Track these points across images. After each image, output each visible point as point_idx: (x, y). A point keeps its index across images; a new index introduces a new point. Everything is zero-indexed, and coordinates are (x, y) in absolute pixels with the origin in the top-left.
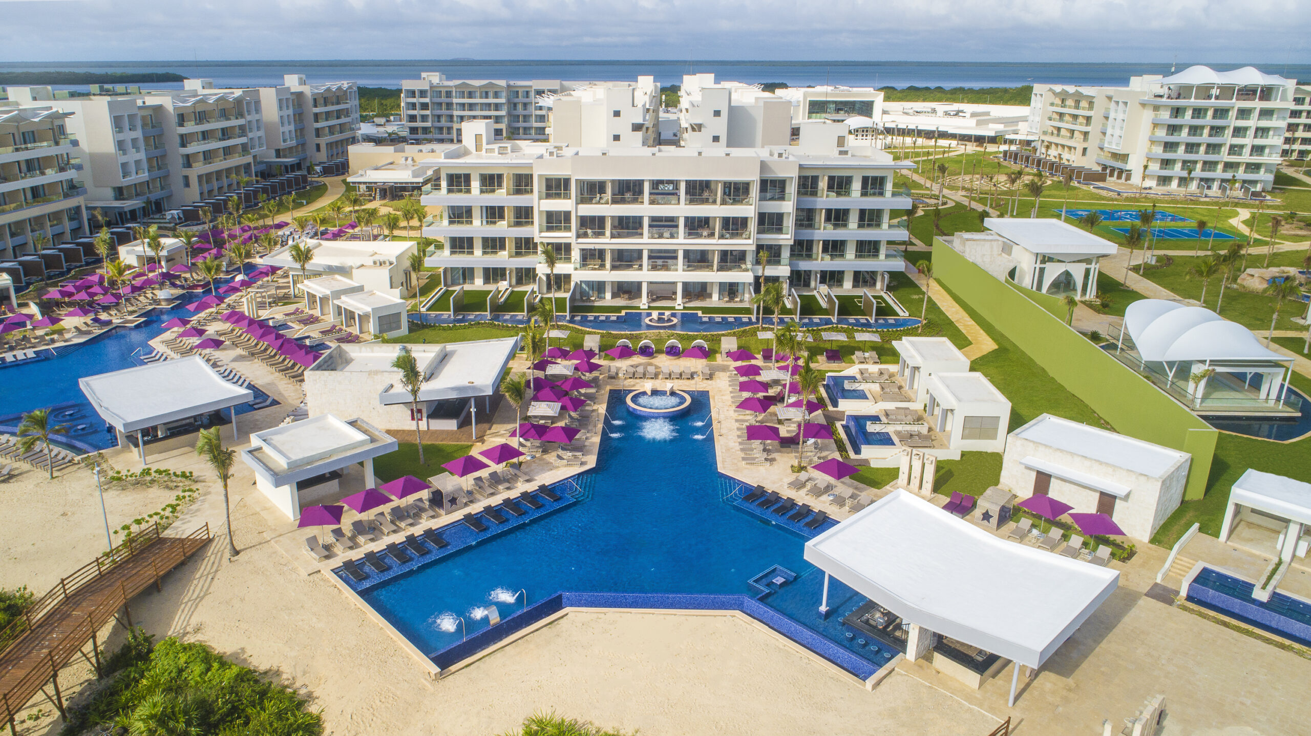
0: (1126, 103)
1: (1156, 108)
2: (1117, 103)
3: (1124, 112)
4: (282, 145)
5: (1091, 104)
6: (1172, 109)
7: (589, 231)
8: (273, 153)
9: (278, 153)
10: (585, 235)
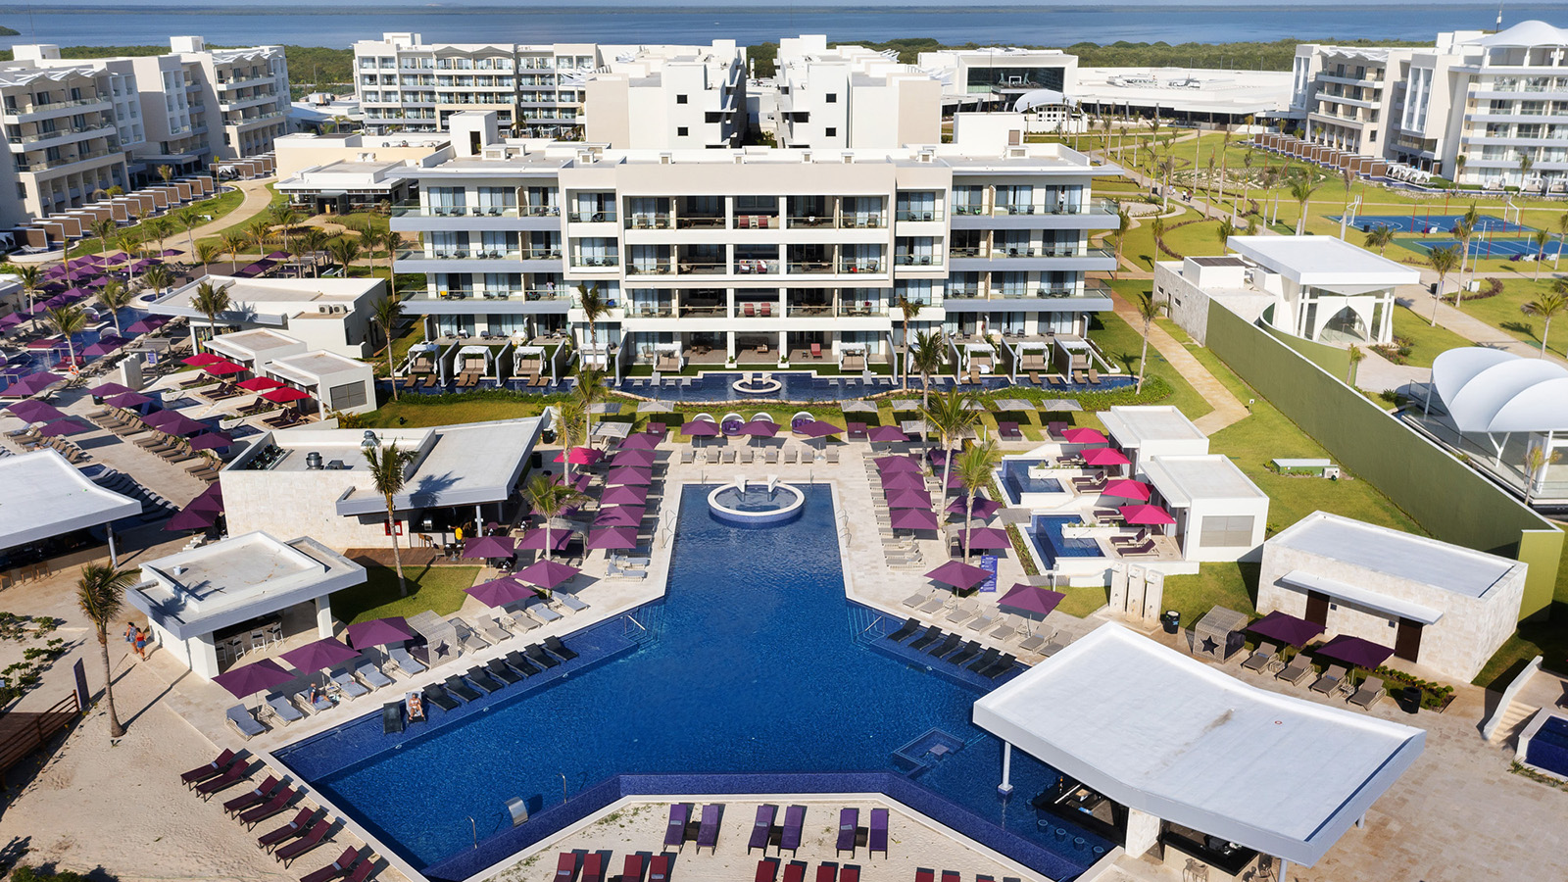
4: (171, 136)
5: (1380, 72)
8: (157, 147)
9: (166, 147)
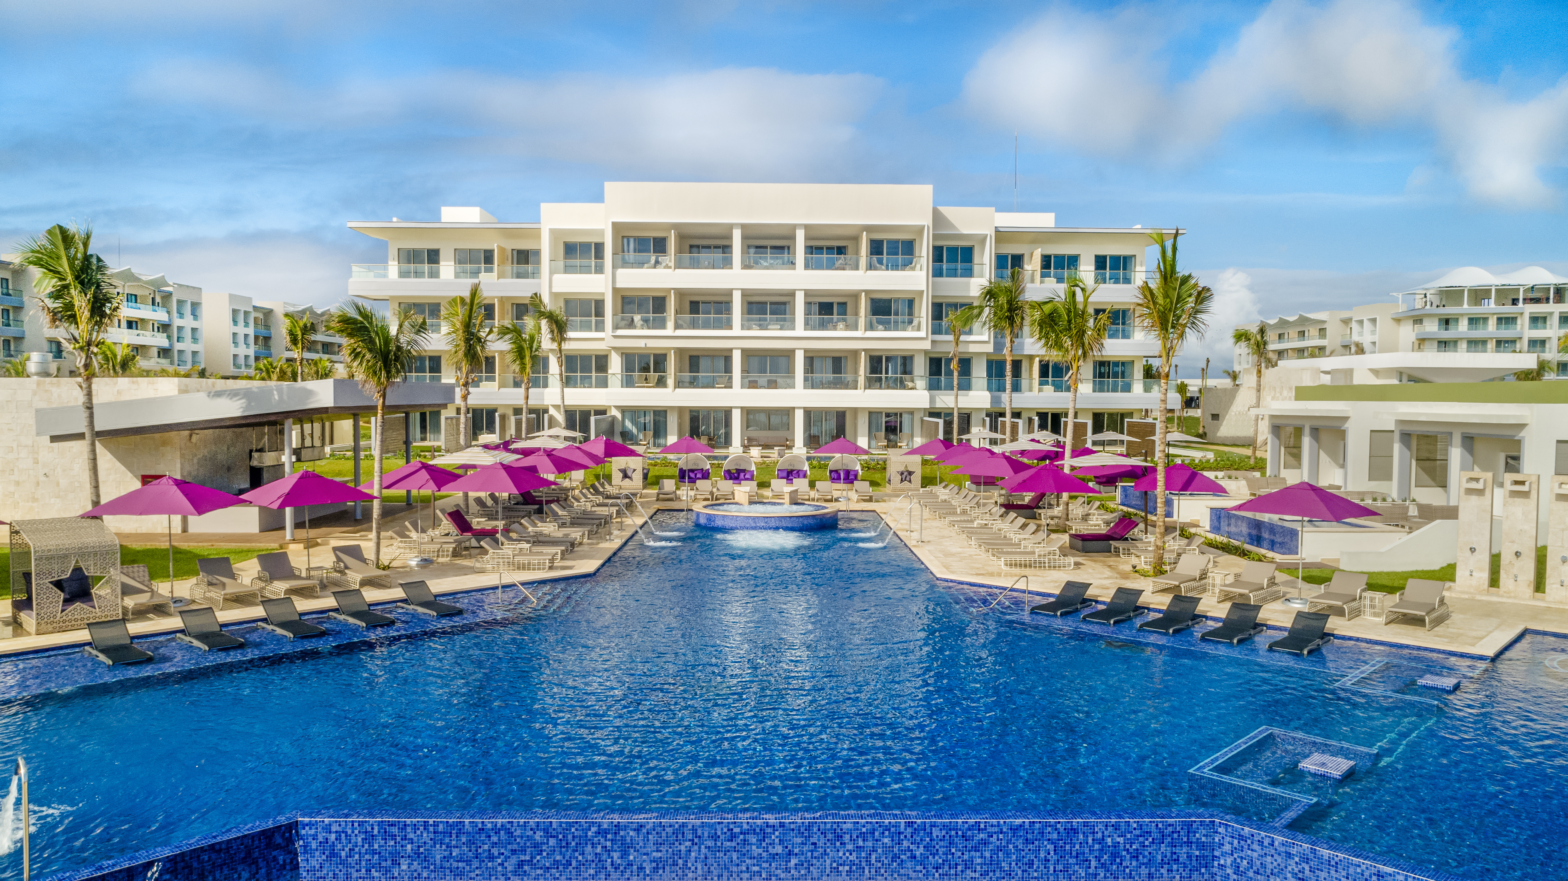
0: (1374, 321)
1: (1418, 320)
2: (1361, 322)
3: (1373, 332)
5: (1322, 332)
6: (1440, 320)
7: (637, 318)
10: (631, 325)
